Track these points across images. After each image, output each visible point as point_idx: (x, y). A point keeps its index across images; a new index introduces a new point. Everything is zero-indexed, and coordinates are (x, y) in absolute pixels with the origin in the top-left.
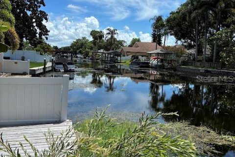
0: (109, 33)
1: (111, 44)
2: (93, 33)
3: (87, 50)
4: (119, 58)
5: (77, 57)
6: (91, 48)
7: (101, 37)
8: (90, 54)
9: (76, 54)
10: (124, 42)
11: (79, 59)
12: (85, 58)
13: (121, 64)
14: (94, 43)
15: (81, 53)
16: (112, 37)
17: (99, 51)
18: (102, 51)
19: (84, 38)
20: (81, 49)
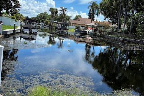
0: (62, 10)
1: (63, 18)
2: (51, 10)
3: (47, 20)
4: (67, 27)
5: (40, 24)
6: (50, 19)
7: (56, 12)
8: (49, 23)
9: (40, 22)
10: (71, 17)
11: (41, 26)
12: (45, 25)
13: (68, 31)
14: (52, 16)
15: (43, 22)
16: (63, 13)
17: (55, 22)
18: (56, 21)
19: (45, 13)
20: (43, 19)
